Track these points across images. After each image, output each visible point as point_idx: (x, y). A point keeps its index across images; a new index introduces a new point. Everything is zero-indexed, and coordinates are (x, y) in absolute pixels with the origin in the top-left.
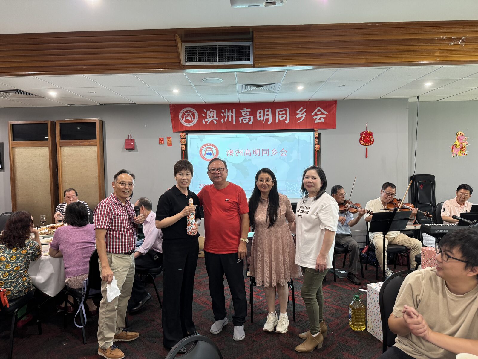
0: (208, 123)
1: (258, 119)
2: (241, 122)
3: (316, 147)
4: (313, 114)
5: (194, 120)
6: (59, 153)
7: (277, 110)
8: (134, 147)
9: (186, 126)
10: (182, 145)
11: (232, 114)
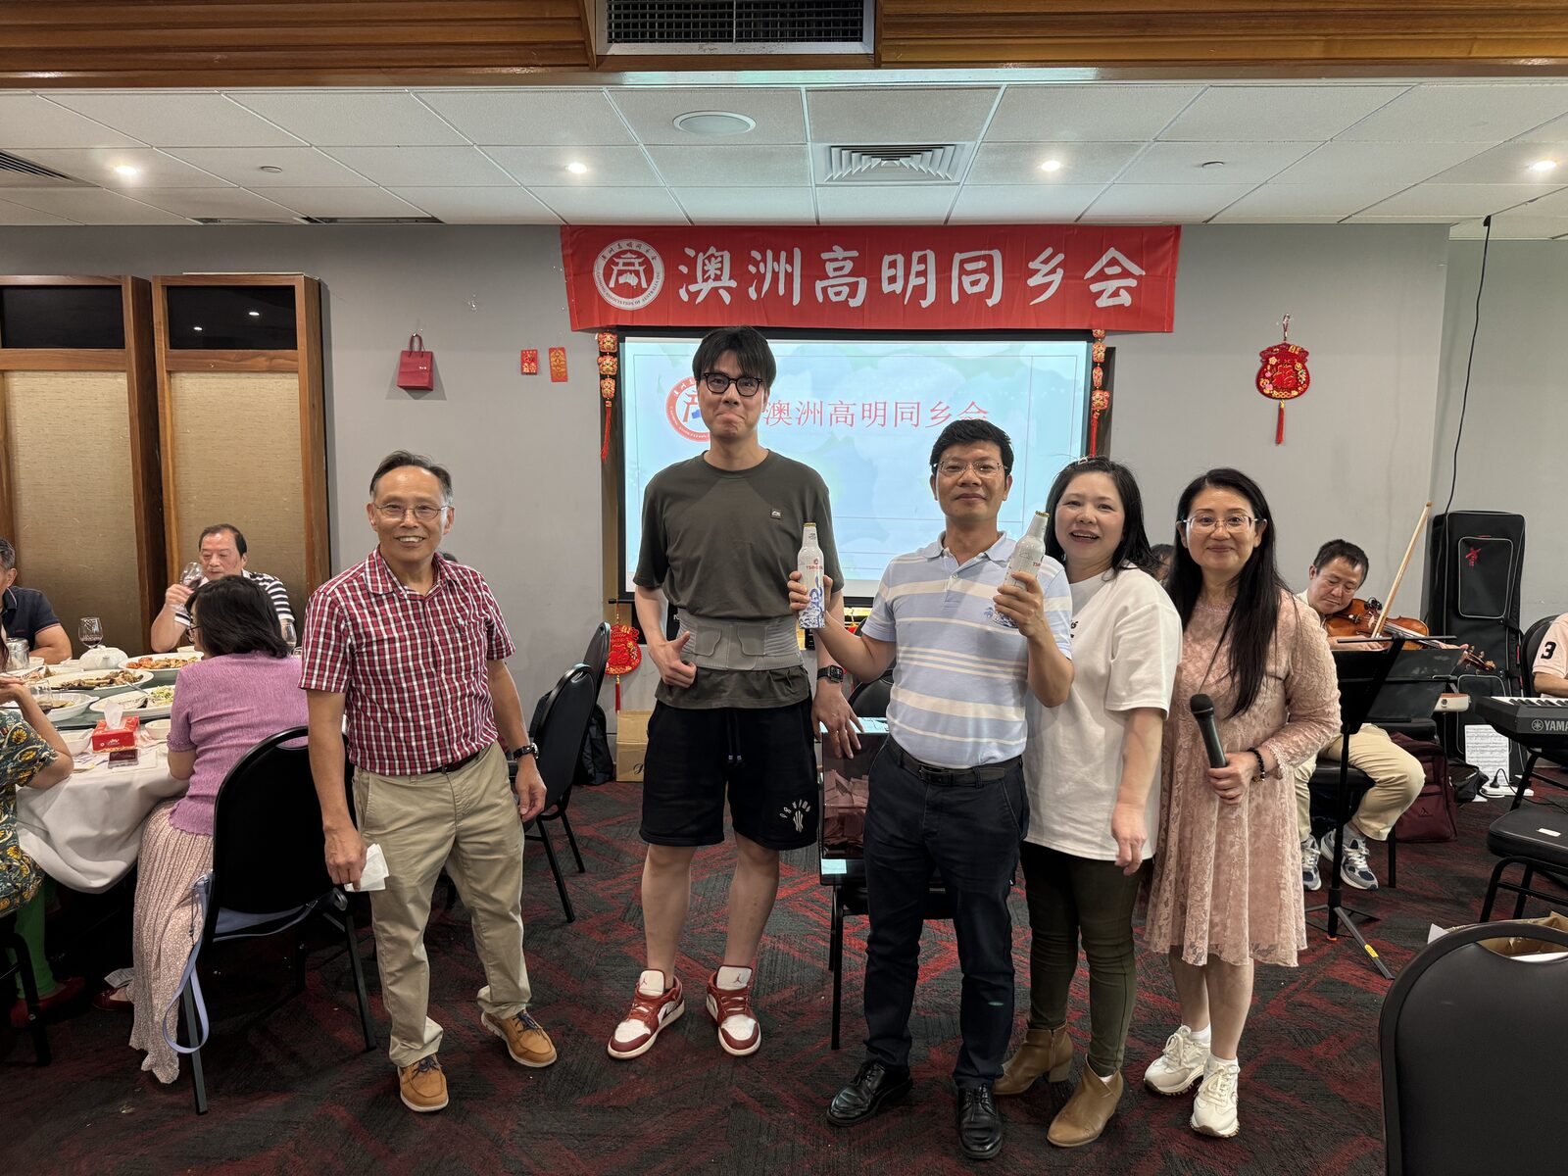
0: (700, 299)
1: (886, 288)
2: (820, 298)
3: (1094, 399)
4: (1090, 274)
5: (649, 285)
6: (164, 397)
7: (958, 257)
8: (431, 381)
9: (619, 310)
10: (603, 377)
11: (789, 269)
